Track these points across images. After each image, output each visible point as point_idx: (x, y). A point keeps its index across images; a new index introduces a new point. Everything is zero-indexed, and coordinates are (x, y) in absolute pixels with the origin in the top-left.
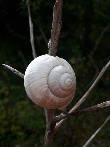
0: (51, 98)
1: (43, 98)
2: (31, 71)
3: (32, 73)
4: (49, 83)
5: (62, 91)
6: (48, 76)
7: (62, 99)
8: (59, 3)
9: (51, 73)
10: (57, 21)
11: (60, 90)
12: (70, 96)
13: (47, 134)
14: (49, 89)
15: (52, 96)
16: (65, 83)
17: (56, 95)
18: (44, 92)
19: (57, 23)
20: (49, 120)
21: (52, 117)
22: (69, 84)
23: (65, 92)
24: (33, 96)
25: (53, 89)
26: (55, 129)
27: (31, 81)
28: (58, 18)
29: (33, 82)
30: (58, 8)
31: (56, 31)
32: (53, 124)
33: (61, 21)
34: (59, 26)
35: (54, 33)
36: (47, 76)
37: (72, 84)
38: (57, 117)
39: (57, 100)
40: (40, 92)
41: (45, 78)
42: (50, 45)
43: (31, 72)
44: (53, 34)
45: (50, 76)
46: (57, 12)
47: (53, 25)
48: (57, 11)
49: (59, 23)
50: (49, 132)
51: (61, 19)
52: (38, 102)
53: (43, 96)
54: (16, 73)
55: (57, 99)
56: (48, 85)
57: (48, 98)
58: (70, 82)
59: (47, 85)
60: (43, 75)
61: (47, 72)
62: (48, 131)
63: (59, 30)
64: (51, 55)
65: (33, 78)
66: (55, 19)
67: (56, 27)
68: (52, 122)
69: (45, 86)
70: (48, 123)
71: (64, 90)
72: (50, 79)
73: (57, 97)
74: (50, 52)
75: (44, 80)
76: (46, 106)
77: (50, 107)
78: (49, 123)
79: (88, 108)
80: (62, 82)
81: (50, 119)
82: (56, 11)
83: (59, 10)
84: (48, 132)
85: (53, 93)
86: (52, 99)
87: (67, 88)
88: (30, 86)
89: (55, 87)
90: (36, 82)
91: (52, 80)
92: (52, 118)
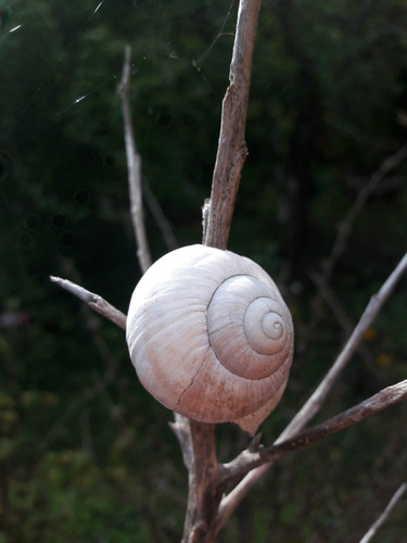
0: (219, 379)
1: (193, 379)
2: (155, 293)
3: (156, 300)
4: (211, 331)
5: (255, 353)
6: (208, 306)
7: (254, 382)
8: (240, 87)
9: (217, 298)
10: (233, 140)
11: (248, 350)
12: (277, 373)
13: (192, 534)
14: (211, 350)
15: (221, 372)
16: (262, 326)
17: (234, 371)
18: (195, 359)
19: (233, 146)
20: (198, 479)
21: (211, 466)
22: (276, 331)
23: (261, 356)
24: (160, 375)
25: (225, 350)
26: (218, 517)
27: (154, 323)
28: (236, 131)
29: (161, 327)
30: (237, 103)
31: (228, 171)
32: (214, 493)
33: (244, 142)
34: (239, 158)
35: (221, 179)
36: (205, 307)
37: (284, 334)
38: (226, 465)
39: (237, 387)
40: (183, 359)
41: (198, 313)
42: (207, 215)
43: (154, 298)
44: (219, 182)
45: (215, 307)
46: (233, 114)
47: (221, 153)
48: (234, 110)
49: (237, 147)
50: (198, 524)
51: (243, 135)
52: (175, 393)
53: (194, 372)
54: (96, 305)
55: (237, 385)
56: (209, 335)
57: (208, 379)
58: (277, 325)
59: (205, 337)
60: (192, 304)
61: (205, 293)
62: (193, 523)
63: (237, 169)
64: (211, 244)
65: (161, 315)
66: (226, 134)
67: (230, 158)
68: (210, 486)
69: (199, 338)
70: (196, 489)
71: (261, 351)
72: (216, 315)
73: (237, 377)
74: (207, 236)
75: (197, 320)
76: (202, 410)
77: (213, 413)
78: (201, 490)
79: (336, 418)
80: (251, 324)
81: (204, 475)
82: (230, 111)
83: (239, 107)
84: (194, 528)
85: (224, 362)
86: (223, 384)
87: (268, 343)
88: (152, 339)
89: (233, 343)
90: (172, 326)
91: (221, 318)
92: (211, 470)
